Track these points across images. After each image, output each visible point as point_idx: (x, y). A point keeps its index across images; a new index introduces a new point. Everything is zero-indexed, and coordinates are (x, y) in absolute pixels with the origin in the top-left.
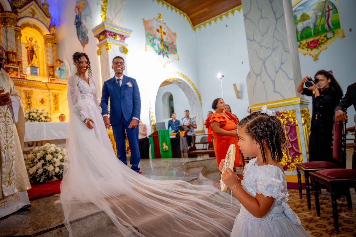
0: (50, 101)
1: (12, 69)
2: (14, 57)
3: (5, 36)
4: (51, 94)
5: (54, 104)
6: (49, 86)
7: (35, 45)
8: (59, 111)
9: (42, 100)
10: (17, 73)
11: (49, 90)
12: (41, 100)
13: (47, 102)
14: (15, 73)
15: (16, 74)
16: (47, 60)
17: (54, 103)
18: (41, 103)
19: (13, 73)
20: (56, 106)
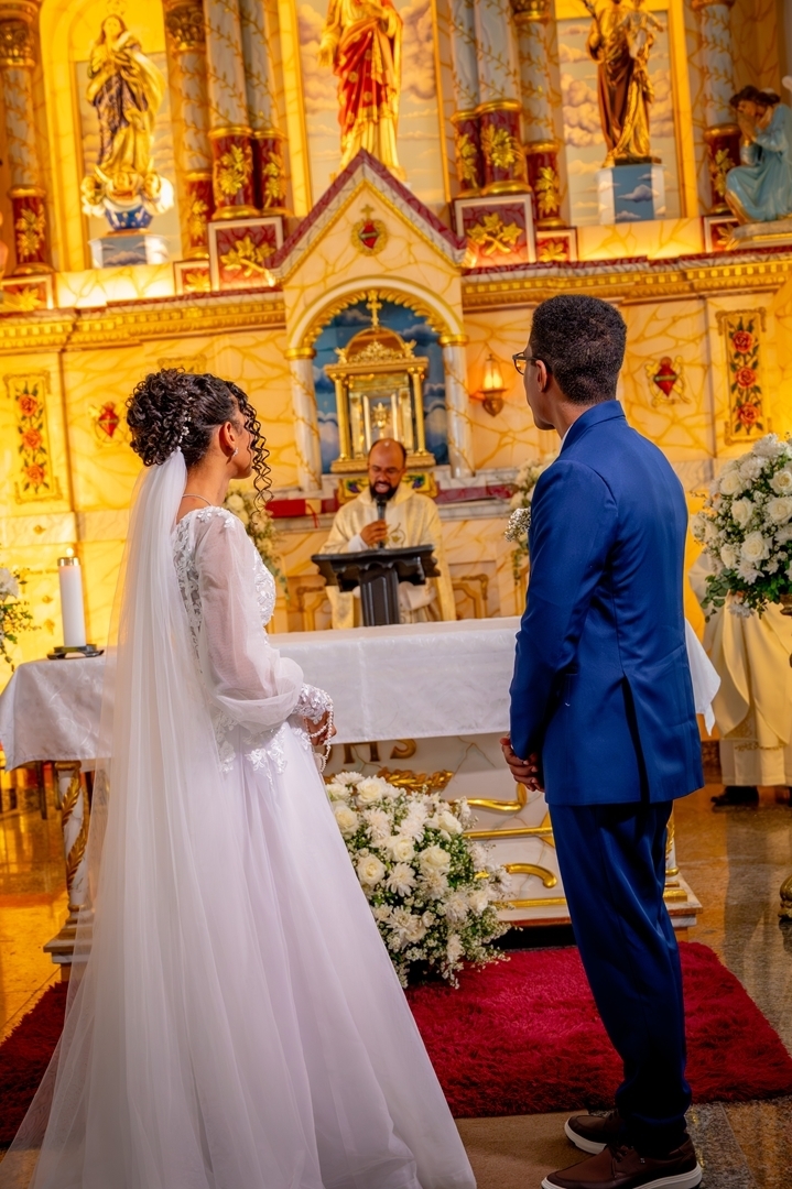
0: (707, 367)
1: (495, 217)
2: (502, 143)
3: (465, 29)
4: (713, 322)
5: (733, 388)
6: (696, 275)
7: (633, 23)
8: (760, 426)
9: (666, 369)
10: (520, 231)
11: (702, 298)
12: (655, 369)
13: (690, 379)
14: (511, 233)
15: (513, 242)
16: (700, 101)
17: (733, 382)
18: (655, 388)
19: (501, 240)
20: (743, 401)
